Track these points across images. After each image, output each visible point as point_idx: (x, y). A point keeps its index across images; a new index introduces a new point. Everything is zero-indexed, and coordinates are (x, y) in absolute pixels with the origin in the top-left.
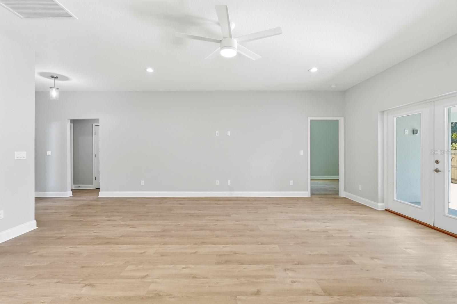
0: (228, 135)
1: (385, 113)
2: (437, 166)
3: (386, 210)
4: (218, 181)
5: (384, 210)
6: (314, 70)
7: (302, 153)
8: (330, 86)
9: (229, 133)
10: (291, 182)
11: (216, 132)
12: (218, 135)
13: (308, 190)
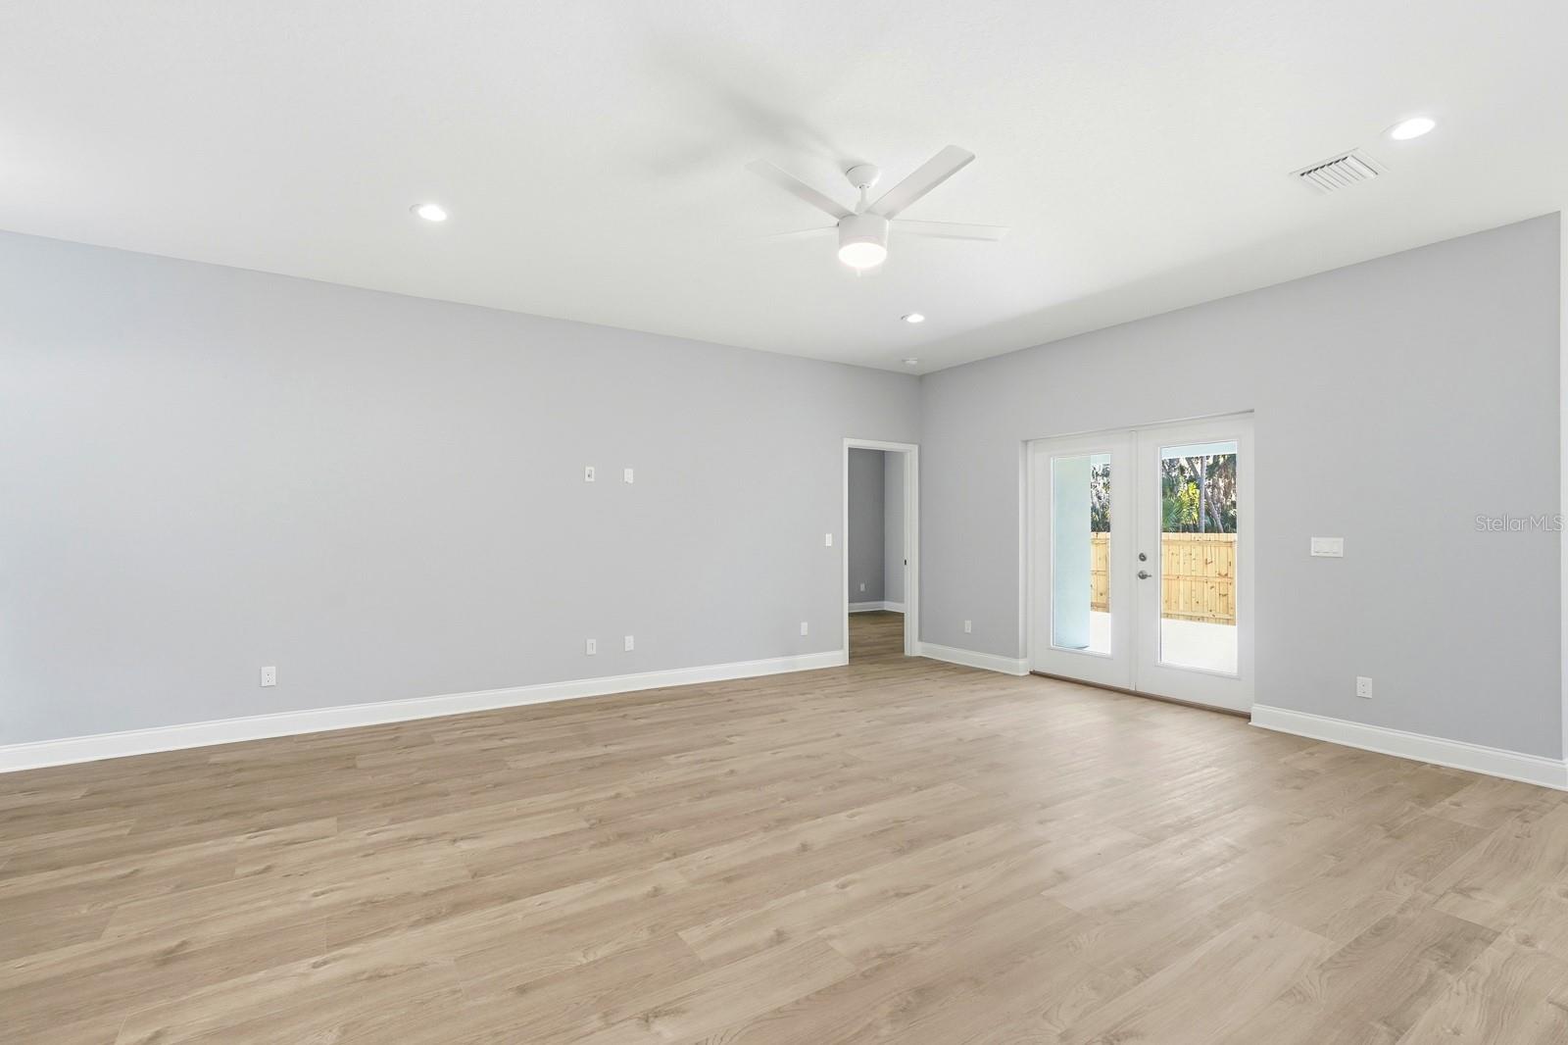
0: (626, 480)
1: (1030, 444)
2: (1143, 566)
3: (1031, 673)
4: (594, 641)
5: (1028, 673)
6: (915, 318)
7: (829, 540)
8: (904, 361)
9: (629, 475)
10: (804, 627)
11: (588, 469)
12: (592, 480)
13: (842, 647)
